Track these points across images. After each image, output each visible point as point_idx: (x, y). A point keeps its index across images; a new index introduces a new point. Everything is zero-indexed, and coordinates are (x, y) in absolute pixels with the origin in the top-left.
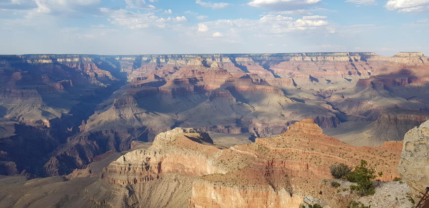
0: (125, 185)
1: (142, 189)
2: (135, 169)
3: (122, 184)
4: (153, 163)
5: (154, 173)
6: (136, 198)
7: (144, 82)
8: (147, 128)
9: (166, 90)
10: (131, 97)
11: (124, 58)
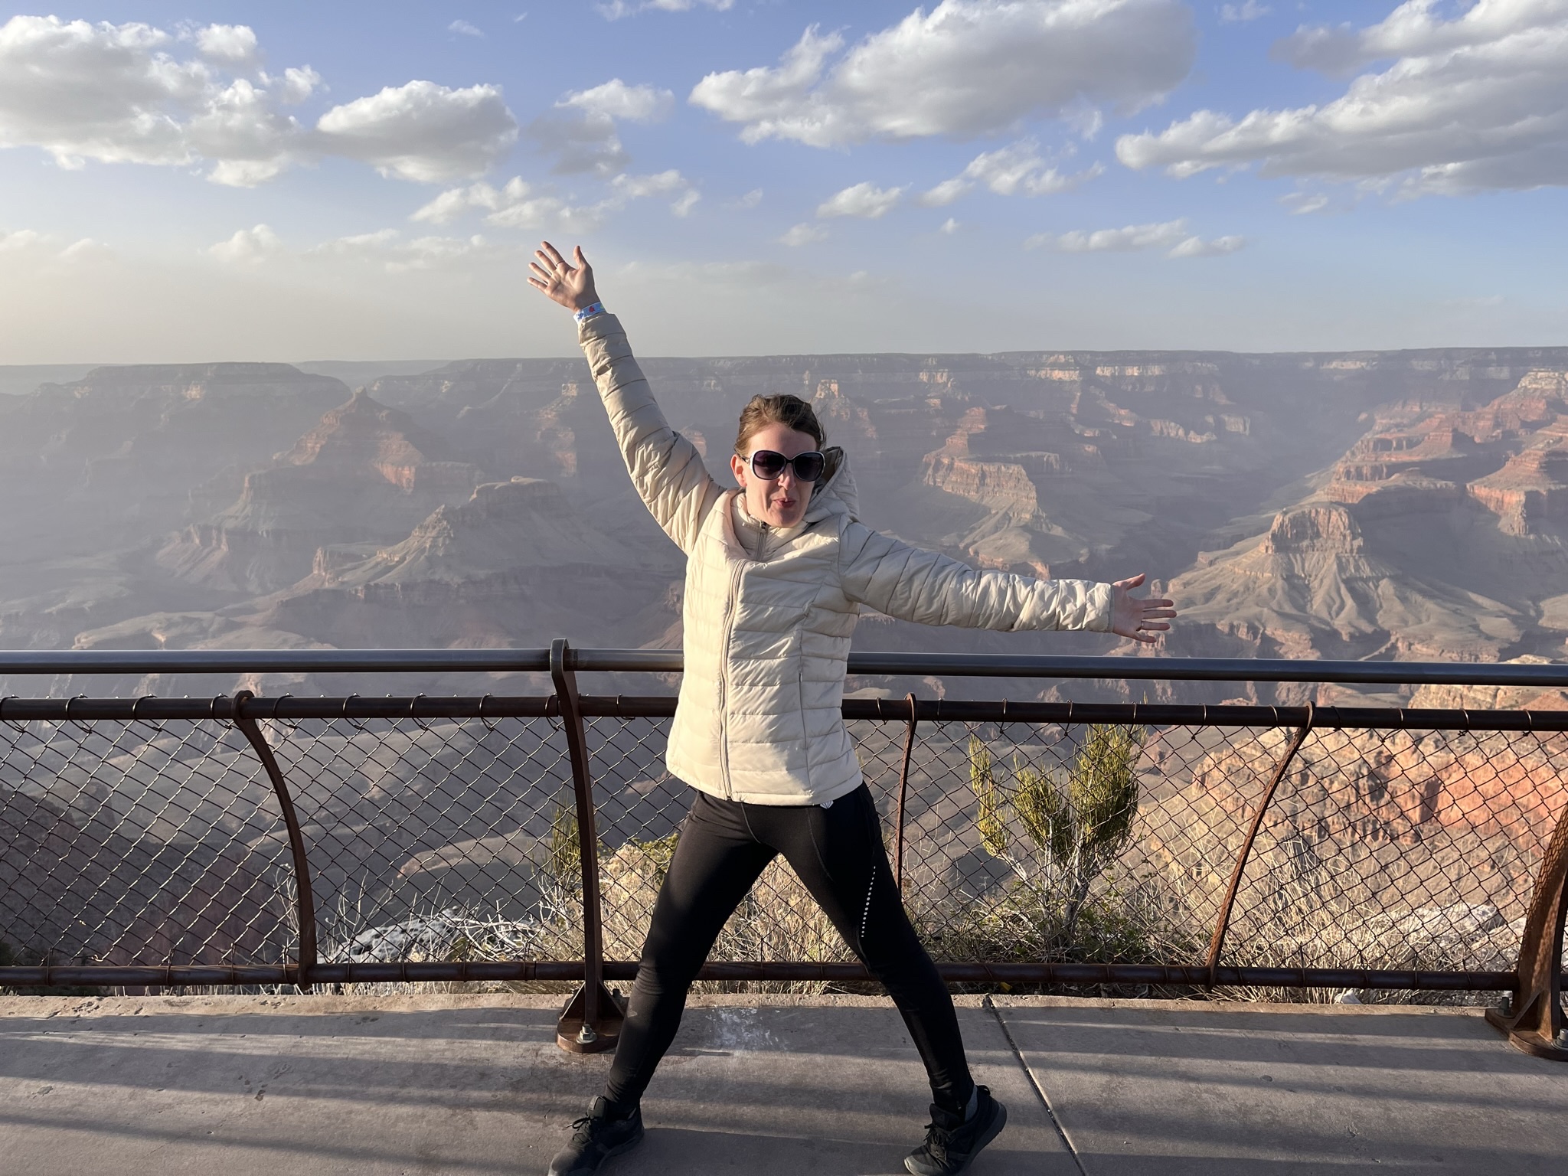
2: (1327, 785)
3: (1270, 825)
4: (1404, 780)
5: (1403, 816)
7: (1403, 457)
8: (1393, 639)
9: (1496, 494)
10: (1340, 515)
11: (1334, 365)
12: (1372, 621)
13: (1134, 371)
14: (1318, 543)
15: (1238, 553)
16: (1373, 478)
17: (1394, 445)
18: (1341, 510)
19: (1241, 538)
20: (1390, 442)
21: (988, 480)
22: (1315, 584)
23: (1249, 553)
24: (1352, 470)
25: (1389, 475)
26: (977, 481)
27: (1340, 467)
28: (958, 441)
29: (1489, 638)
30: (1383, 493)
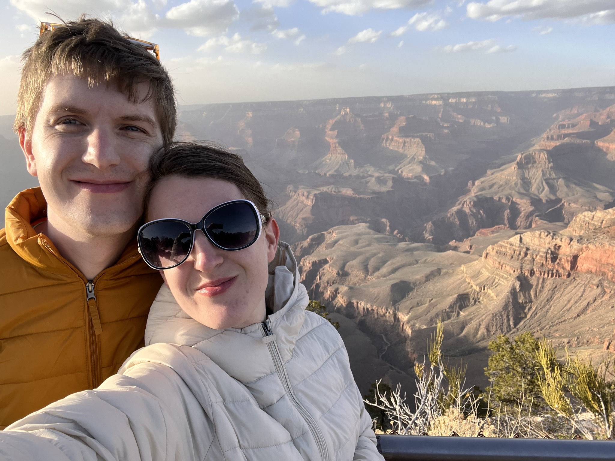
0: (517, 273)
1: (540, 286)
2: (534, 257)
3: (512, 272)
4: (564, 255)
5: (564, 268)
6: (530, 296)
7: (570, 131)
8: (563, 202)
9: (607, 145)
10: (544, 154)
11: (544, 95)
12: (555, 195)
13: (464, 100)
14: (535, 165)
15: (503, 170)
16: (557, 140)
17: (567, 126)
18: (545, 152)
19: (504, 164)
20: (565, 125)
21: (406, 144)
22: (533, 181)
23: (508, 170)
24: (550, 136)
25: (564, 138)
26: (402, 145)
27: (545, 135)
28: (395, 129)
29: (601, 201)
30: (561, 145)
